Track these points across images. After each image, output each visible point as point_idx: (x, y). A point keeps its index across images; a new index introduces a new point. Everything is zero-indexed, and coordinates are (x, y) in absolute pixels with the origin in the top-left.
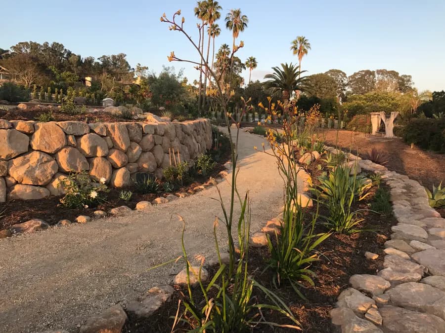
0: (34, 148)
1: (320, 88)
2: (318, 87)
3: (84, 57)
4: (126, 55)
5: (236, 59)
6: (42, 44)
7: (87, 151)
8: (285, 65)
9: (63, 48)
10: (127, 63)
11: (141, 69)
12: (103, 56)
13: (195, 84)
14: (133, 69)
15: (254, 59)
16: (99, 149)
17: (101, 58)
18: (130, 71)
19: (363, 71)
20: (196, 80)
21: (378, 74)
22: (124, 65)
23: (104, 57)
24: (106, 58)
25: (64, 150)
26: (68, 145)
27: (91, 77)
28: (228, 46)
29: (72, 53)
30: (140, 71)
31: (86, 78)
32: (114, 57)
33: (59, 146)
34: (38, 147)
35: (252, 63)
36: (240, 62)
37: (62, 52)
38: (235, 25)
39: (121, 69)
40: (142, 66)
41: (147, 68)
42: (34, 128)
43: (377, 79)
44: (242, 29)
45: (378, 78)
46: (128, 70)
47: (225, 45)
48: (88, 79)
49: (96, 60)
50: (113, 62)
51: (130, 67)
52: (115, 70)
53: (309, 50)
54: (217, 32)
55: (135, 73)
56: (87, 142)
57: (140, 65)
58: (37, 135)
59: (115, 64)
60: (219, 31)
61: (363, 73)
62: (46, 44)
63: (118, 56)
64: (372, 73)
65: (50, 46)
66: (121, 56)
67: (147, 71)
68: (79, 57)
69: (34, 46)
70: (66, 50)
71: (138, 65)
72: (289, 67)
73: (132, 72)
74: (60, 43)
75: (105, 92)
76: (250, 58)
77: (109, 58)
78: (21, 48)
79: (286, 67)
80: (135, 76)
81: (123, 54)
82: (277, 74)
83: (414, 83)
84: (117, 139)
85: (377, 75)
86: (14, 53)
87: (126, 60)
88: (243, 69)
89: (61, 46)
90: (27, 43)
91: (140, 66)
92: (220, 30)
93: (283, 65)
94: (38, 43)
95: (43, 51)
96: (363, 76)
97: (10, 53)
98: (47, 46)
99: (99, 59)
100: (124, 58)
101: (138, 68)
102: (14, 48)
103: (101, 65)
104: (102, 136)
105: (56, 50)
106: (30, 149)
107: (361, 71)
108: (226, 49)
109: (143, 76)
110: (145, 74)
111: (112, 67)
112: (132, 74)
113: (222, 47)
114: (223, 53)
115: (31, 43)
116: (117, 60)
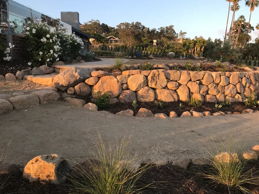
0: (230, 83)
3: (151, 29)
4: (173, 26)
6: (131, 23)
7: (244, 85)
10: (174, 30)
11: (182, 34)
14: (177, 34)
16: (247, 84)
17: (160, 28)
18: (176, 35)
22: (172, 32)
23: (161, 28)
25: (238, 84)
26: (239, 82)
27: (156, 40)
28: (244, 16)
29: (145, 27)
30: (181, 35)
31: (154, 41)
32: (167, 27)
33: (237, 82)
34: (232, 82)
37: (140, 27)
38: (252, 3)
39: (170, 34)
40: (183, 32)
41: (186, 33)
42: (230, 75)
44: (257, 6)
46: (174, 35)
47: (242, 16)
48: (155, 41)
49: (157, 30)
50: (166, 31)
51: (175, 33)
52: (167, 35)
54: (238, 8)
55: (178, 36)
56: (245, 81)
57: (182, 31)
58: (231, 77)
60: (238, 7)
62: (133, 23)
63: (169, 27)
65: (134, 24)
66: (171, 27)
67: (185, 35)
68: (149, 29)
69: (127, 25)
70: (142, 25)
71: (181, 32)
74: (139, 22)
75: (166, 48)
77: (164, 28)
78: (121, 26)
80: (179, 38)
84: (252, 80)
86: (117, 29)
87: (174, 29)
89: (140, 23)
90: (123, 23)
92: (240, 7)
94: (129, 23)
95: (131, 26)
97: (115, 29)
98: (133, 24)
99: (158, 29)
101: (180, 33)
102: (118, 26)
103: (160, 33)
104: (248, 78)
105: (137, 26)
106: (229, 83)
108: (242, 19)
109: (184, 38)
110: (185, 37)
111: (166, 33)
112: (177, 37)
113: (240, 17)
114: (240, 21)
115: (126, 23)
116: (168, 29)
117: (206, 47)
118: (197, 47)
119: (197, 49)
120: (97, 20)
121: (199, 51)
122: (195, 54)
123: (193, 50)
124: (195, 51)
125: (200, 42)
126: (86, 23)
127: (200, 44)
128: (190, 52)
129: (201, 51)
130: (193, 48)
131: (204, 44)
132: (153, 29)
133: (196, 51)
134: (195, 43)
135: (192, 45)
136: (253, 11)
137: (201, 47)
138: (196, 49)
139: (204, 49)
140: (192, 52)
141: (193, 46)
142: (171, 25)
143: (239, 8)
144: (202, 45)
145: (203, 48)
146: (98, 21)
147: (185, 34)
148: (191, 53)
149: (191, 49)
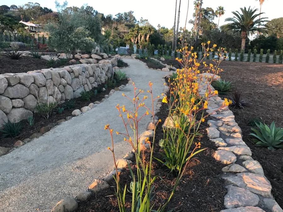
1: (279, 29)
2: (278, 28)
4: (133, 12)
5: (209, 10)
6: (80, 8)
8: (244, 9)
9: (92, 9)
10: (134, 17)
11: (143, 21)
14: (138, 21)
15: (223, 8)
17: (117, 15)
22: (132, 19)
23: (119, 14)
24: (120, 15)
27: (105, 28)
29: (98, 12)
30: (142, 23)
31: (102, 29)
32: (125, 14)
35: (221, 11)
36: (213, 12)
37: (92, 12)
39: (130, 22)
40: (144, 19)
41: (147, 20)
46: (135, 22)
49: (114, 17)
50: (125, 17)
51: (136, 20)
52: (126, 23)
62: (83, 8)
63: (128, 13)
65: (85, 9)
66: (130, 12)
68: (103, 15)
69: (75, 9)
70: (94, 11)
72: (247, 10)
73: (138, 24)
74: (91, 6)
76: (219, 7)
77: (122, 14)
79: (244, 11)
82: (237, 17)
88: (215, 17)
89: (92, 8)
90: (71, 8)
91: (142, 19)
93: (241, 9)
94: (77, 7)
99: (116, 15)
101: (141, 21)
103: (117, 20)
105: (88, 11)
111: (124, 20)
115: (74, 7)
117: (152, 36)
118: (141, 36)
120: (36, 3)
121: (143, 41)
126: (22, 7)
127: (144, 32)
128: (133, 42)
129: (146, 41)
132: (108, 15)
133: (140, 40)
137: (146, 36)
138: (139, 38)
139: (149, 38)
141: (136, 34)
146: (38, 4)
149: (135, 39)
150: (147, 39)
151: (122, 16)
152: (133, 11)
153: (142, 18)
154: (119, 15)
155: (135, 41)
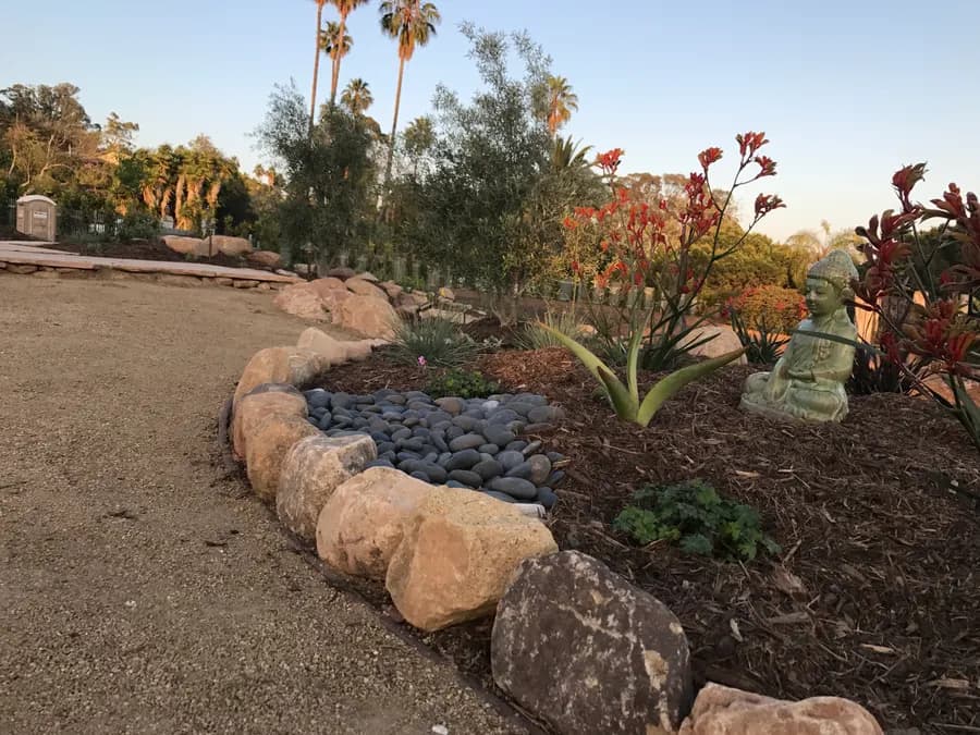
4: (78, 90)
10: (81, 108)
11: (119, 128)
12: (16, 86)
13: (259, 174)
14: (98, 126)
17: (10, 90)
18: (89, 130)
19: (636, 175)
20: (260, 166)
21: (667, 183)
22: (73, 114)
23: (17, 88)
24: (22, 91)
28: (366, 84)
30: (116, 133)
32: (45, 91)
38: (406, 27)
39: (65, 122)
40: (123, 120)
41: (136, 127)
43: (664, 194)
44: (423, 39)
45: (667, 192)
46: (85, 128)
47: (360, 81)
50: (42, 103)
51: (88, 121)
52: (48, 124)
53: (573, 112)
54: (344, 45)
55: (103, 137)
57: (117, 117)
59: (48, 109)
60: (347, 43)
61: (638, 179)
63: (57, 89)
64: (655, 181)
66: (66, 89)
67: (134, 133)
71: (112, 118)
73: (95, 134)
75: (21, 176)
76: (418, 121)
77: (31, 92)
80: (104, 145)
81: (72, 87)
83: (736, 209)
85: (664, 187)
87: (80, 102)
91: (118, 121)
96: (636, 185)
100: (74, 96)
101: (112, 126)
103: (9, 109)
107: (633, 175)
108: (360, 93)
109: (127, 145)
110: (131, 141)
111: (39, 115)
112: (96, 138)
113: (352, 84)
114: (355, 100)
116: (53, 100)
117: (228, 189)
118: (185, 185)
119: (186, 193)
121: (195, 204)
122: (177, 216)
123: (166, 198)
124: (178, 202)
125: (197, 162)
127: (200, 171)
128: (152, 205)
129: (206, 204)
130: (165, 186)
131: (219, 171)
133: (183, 202)
134: (175, 162)
135: (160, 171)
136: (408, 59)
137: (206, 187)
138: (179, 191)
139: (218, 195)
140: (164, 204)
141: (168, 177)
142: (68, 85)
143: (349, 47)
144: (210, 174)
145: (215, 189)
147: (133, 131)
148: (158, 210)
149: (159, 192)
150: (208, 197)
151: (31, 96)
152: (75, 85)
153: (114, 115)
154: (18, 91)
155: (161, 200)
